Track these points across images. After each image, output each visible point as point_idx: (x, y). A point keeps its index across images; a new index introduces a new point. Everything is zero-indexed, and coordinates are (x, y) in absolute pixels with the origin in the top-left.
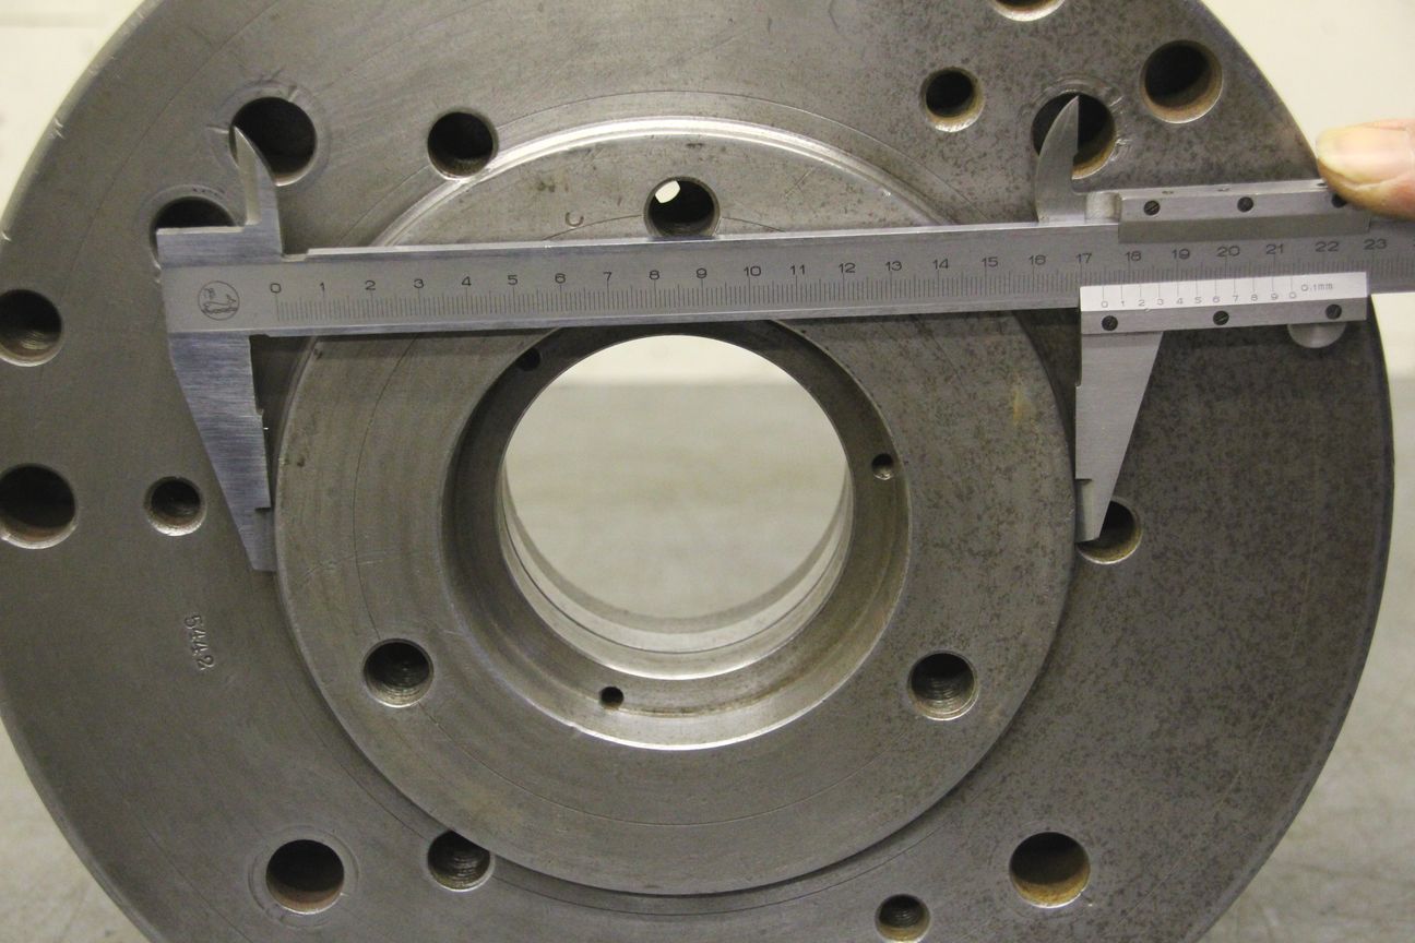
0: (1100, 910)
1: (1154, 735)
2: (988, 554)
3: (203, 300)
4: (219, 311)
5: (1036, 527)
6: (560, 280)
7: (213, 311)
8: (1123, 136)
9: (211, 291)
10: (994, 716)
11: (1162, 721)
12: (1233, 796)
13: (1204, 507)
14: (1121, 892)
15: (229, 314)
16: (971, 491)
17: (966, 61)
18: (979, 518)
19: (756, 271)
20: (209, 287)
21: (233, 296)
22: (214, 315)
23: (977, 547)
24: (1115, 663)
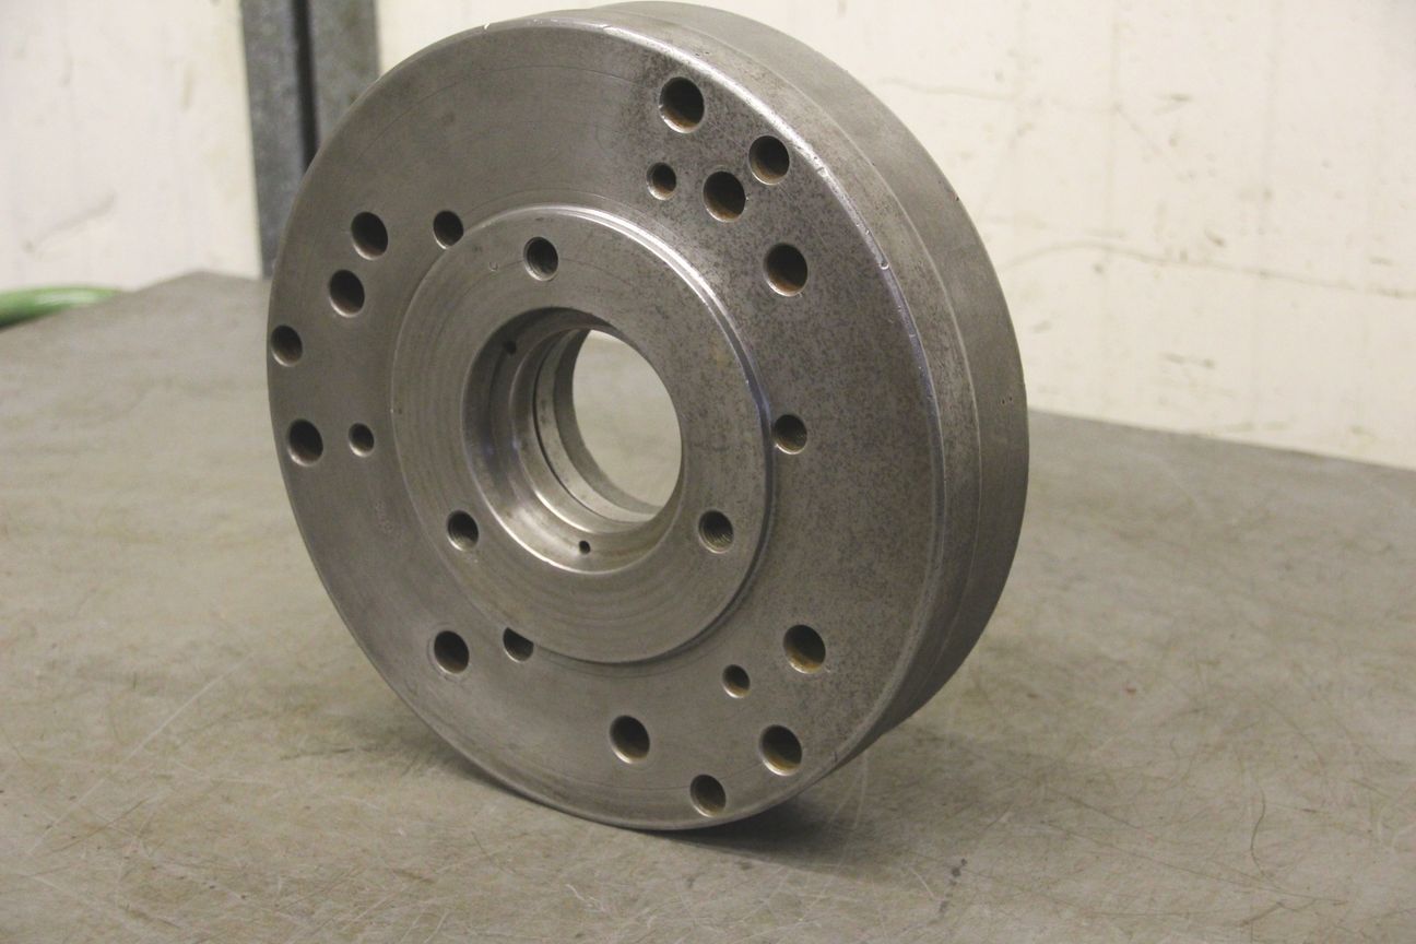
0: (834, 674)
1: (841, 561)
2: (722, 449)
5: (742, 433)
8: (749, 195)
10: (745, 550)
11: (843, 552)
12: (888, 600)
13: (836, 416)
14: (844, 663)
16: (706, 412)
17: (664, 159)
18: (714, 428)
23: (716, 446)
24: (810, 516)
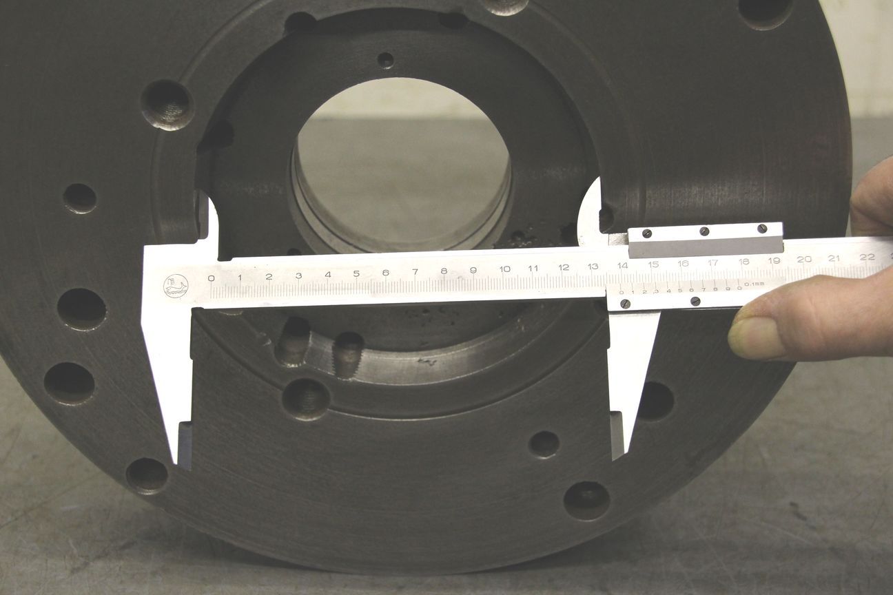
3: (166, 286)
4: (175, 292)
6: (386, 274)
7: (173, 293)
9: (172, 280)
15: (181, 294)
19: (507, 269)
20: (171, 278)
21: (185, 284)
22: (171, 295)
